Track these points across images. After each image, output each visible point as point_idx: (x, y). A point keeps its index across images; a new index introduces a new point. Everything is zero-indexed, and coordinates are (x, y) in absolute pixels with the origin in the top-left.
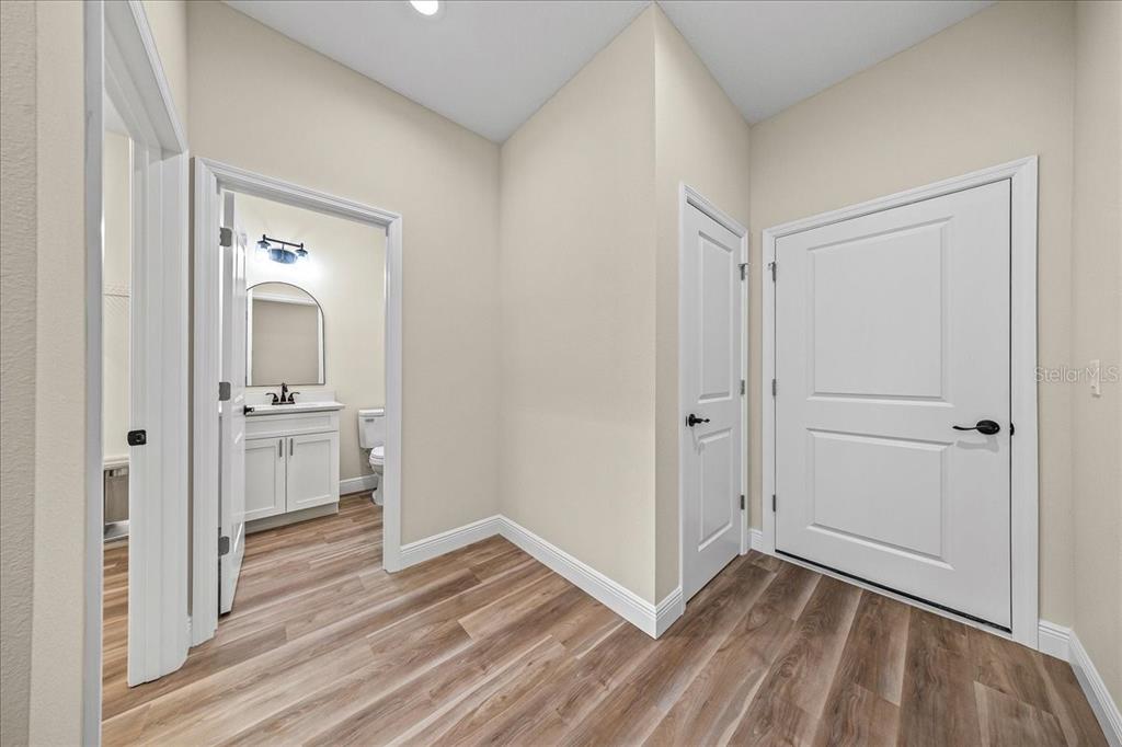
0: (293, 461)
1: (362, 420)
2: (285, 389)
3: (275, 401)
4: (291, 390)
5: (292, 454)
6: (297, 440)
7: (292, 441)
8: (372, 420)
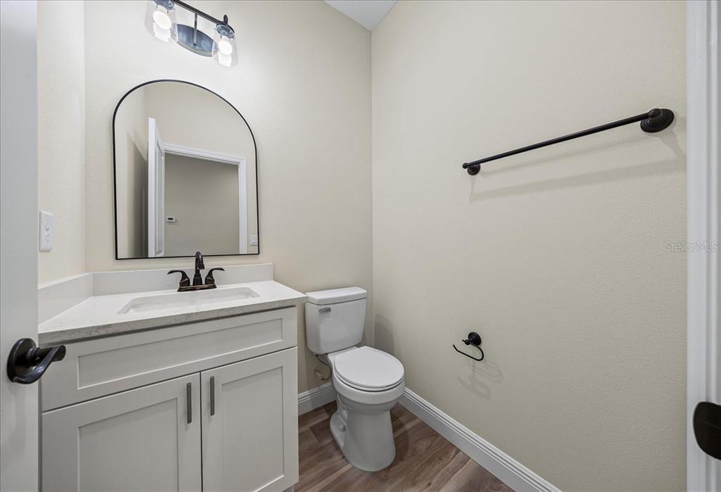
0: (214, 426)
1: (312, 311)
2: (200, 265)
3: (185, 285)
4: (209, 264)
5: (212, 413)
6: (222, 377)
7: (212, 380)
8: (329, 310)
